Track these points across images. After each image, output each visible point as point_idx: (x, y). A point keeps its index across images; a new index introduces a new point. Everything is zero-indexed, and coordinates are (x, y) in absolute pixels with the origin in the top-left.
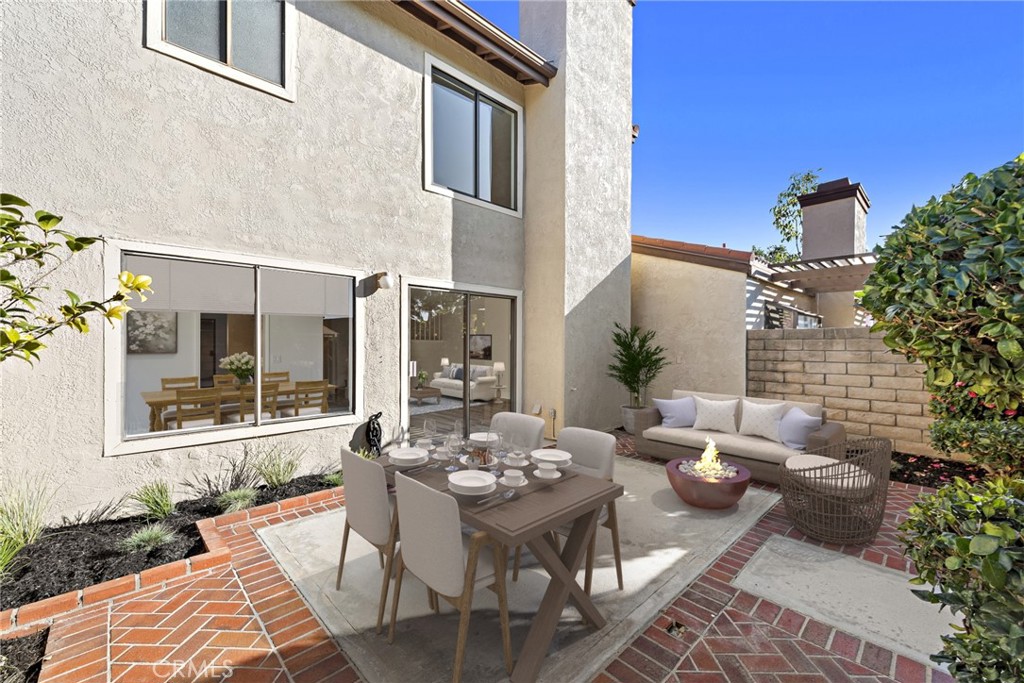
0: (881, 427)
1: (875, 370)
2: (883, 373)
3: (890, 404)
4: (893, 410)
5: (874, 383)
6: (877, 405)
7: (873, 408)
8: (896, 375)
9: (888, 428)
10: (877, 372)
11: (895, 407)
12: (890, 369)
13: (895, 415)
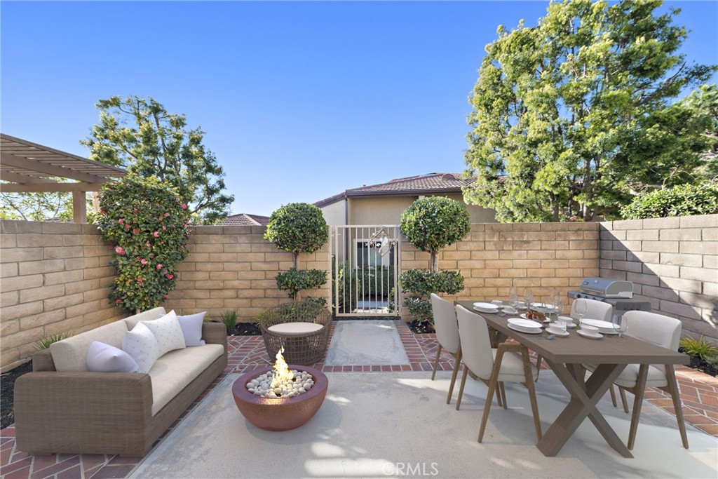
0: (53, 324)
1: (48, 267)
2: (55, 269)
3: (60, 299)
4: (63, 304)
5: (46, 281)
6: (50, 303)
7: (47, 308)
8: (65, 270)
9: (59, 323)
10: (49, 269)
11: (64, 300)
12: (60, 264)
13: (65, 308)
